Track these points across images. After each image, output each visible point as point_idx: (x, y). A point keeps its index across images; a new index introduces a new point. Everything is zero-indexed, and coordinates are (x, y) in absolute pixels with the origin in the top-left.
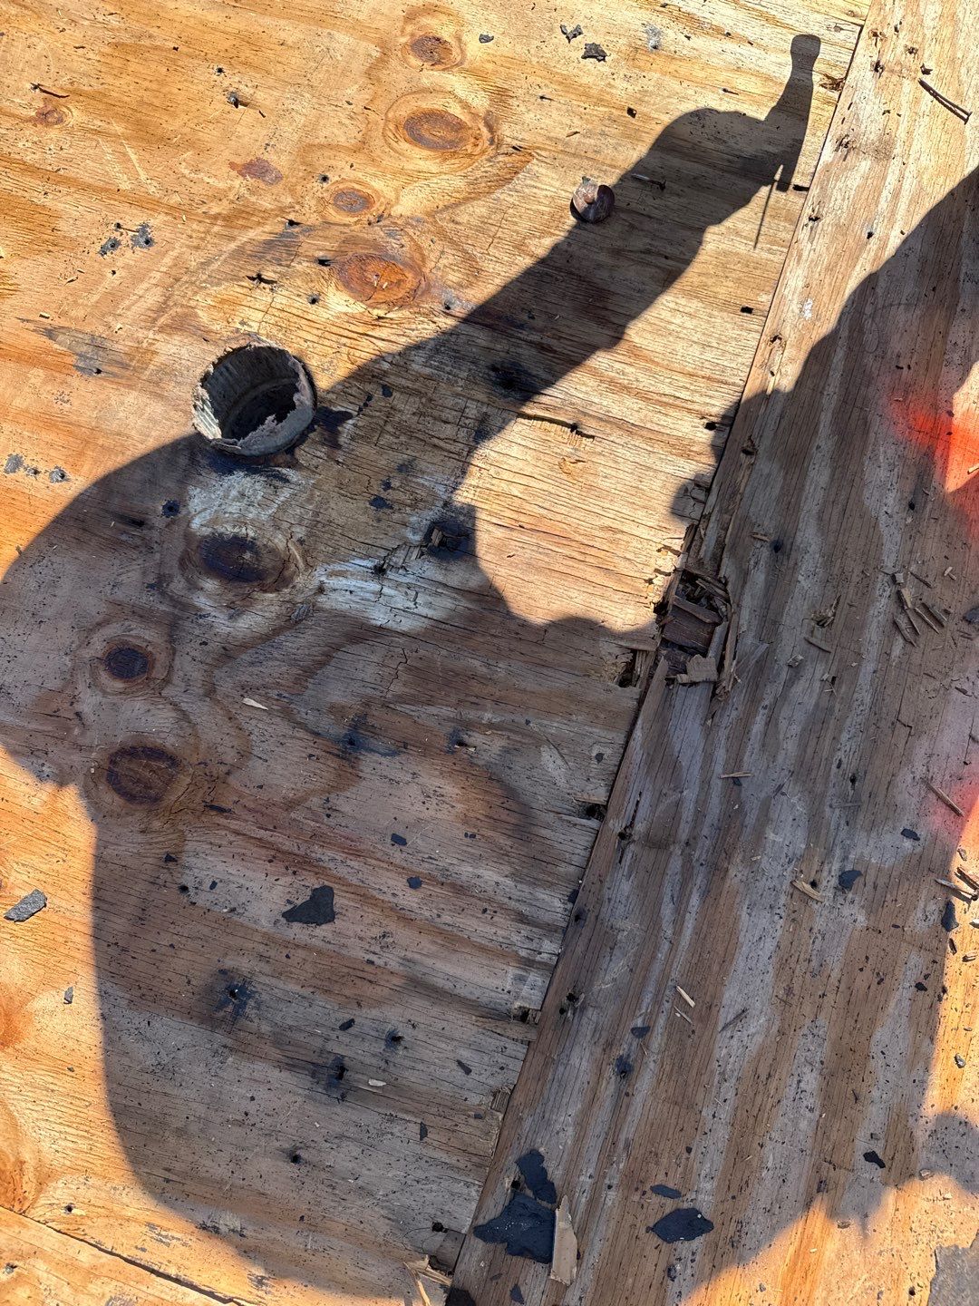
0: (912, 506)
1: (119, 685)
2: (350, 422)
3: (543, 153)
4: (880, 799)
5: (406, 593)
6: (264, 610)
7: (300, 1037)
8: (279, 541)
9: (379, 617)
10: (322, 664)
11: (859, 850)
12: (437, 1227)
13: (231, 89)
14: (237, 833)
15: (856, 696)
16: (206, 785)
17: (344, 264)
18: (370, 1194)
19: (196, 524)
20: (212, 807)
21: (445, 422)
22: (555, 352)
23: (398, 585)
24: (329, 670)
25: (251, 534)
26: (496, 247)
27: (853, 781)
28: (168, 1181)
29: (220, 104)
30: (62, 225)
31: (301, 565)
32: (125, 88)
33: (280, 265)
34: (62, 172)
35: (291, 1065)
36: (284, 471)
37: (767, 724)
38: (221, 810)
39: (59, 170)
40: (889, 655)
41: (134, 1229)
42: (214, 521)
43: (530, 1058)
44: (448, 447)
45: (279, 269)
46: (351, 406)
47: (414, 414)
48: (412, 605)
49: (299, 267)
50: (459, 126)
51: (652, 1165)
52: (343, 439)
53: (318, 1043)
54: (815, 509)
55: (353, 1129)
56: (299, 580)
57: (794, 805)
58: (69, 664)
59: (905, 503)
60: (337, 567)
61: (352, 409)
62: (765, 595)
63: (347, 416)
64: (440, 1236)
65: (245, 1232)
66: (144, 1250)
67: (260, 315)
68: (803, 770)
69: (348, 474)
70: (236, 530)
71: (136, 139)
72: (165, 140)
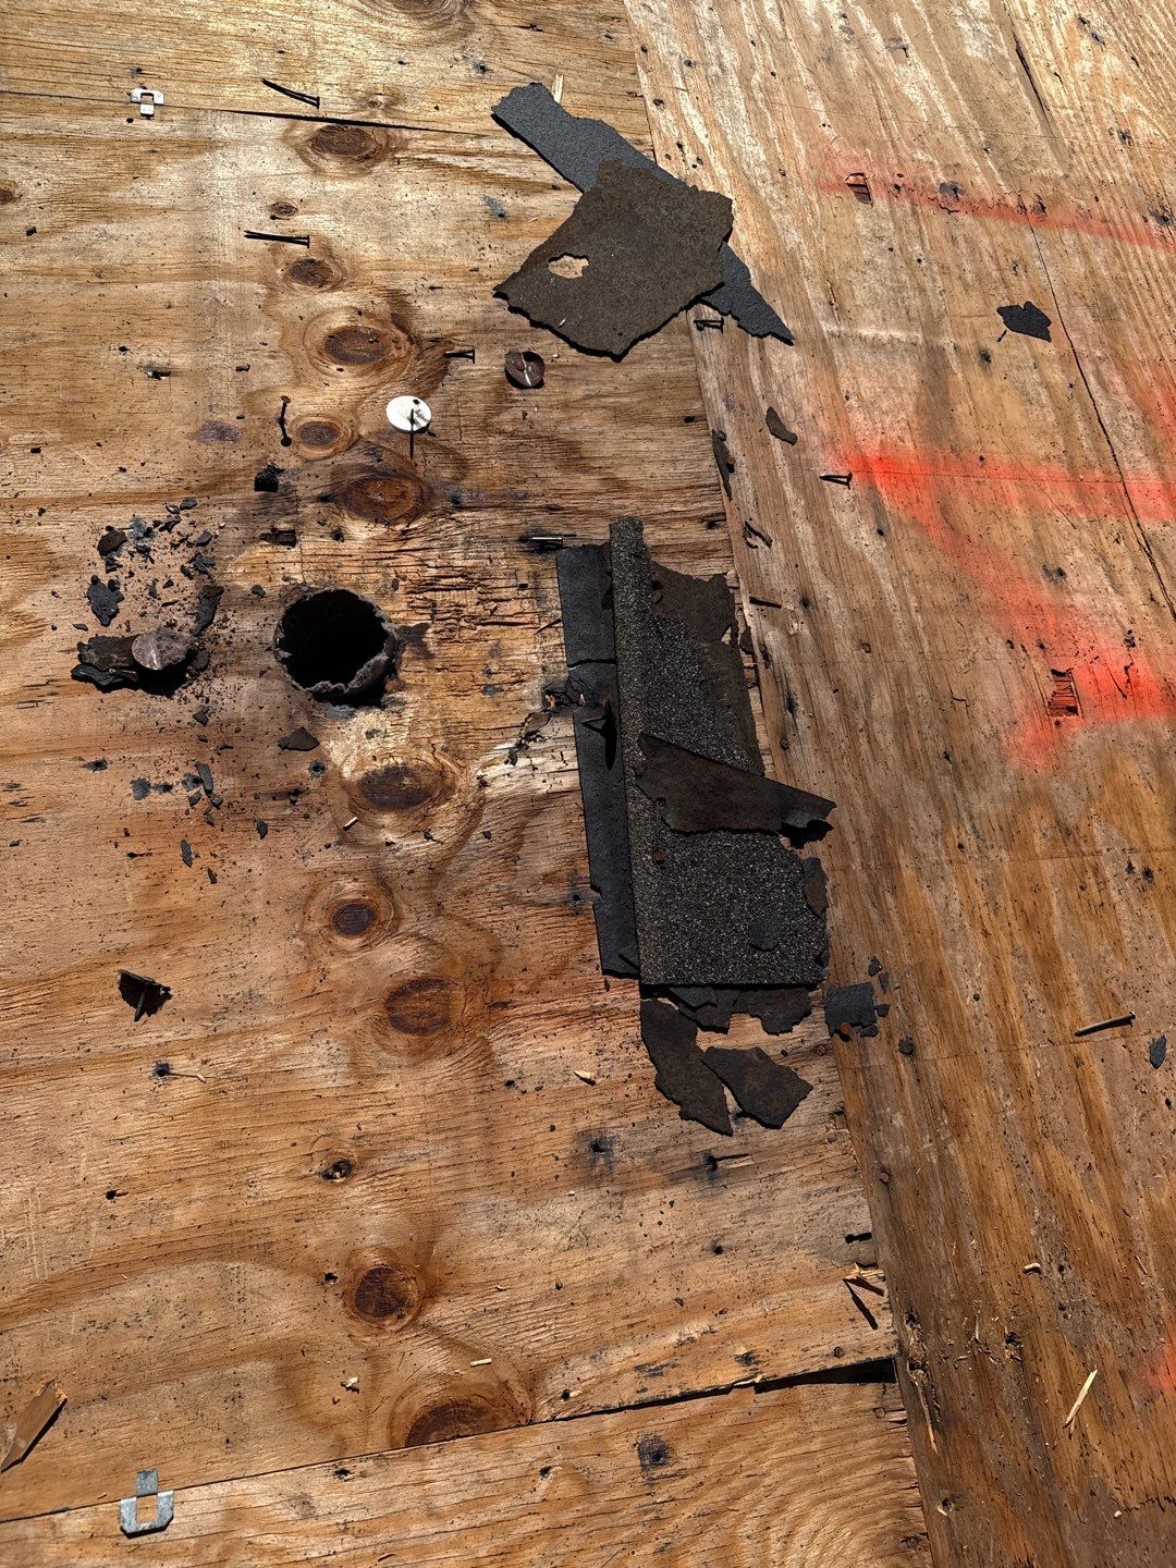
0: (880, 533)
2: (430, 630)
4: (972, 763)
8: (426, 756)
9: (541, 786)
11: (977, 807)
13: (145, 364)
14: (525, 1016)
15: (917, 693)
16: (481, 990)
17: (344, 495)
19: (347, 772)
23: (542, 753)
26: (468, 436)
27: (947, 757)
31: (455, 770)
34: (21, 496)
35: (674, 1180)
36: (398, 695)
38: (505, 1005)
39: (17, 495)
42: (361, 763)
43: (842, 1077)
44: (521, 620)
46: (424, 617)
48: (562, 764)
52: (432, 648)
53: (684, 1151)
56: (461, 783)
63: (424, 627)
64: (855, 1244)
65: (715, 1329)
66: (644, 1390)
67: (298, 566)
69: (452, 675)
70: (385, 763)
71: (77, 440)
72: (108, 432)
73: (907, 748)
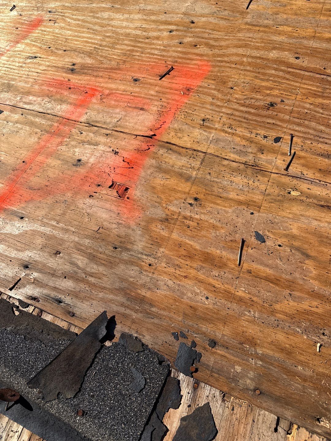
73: (103, 262)
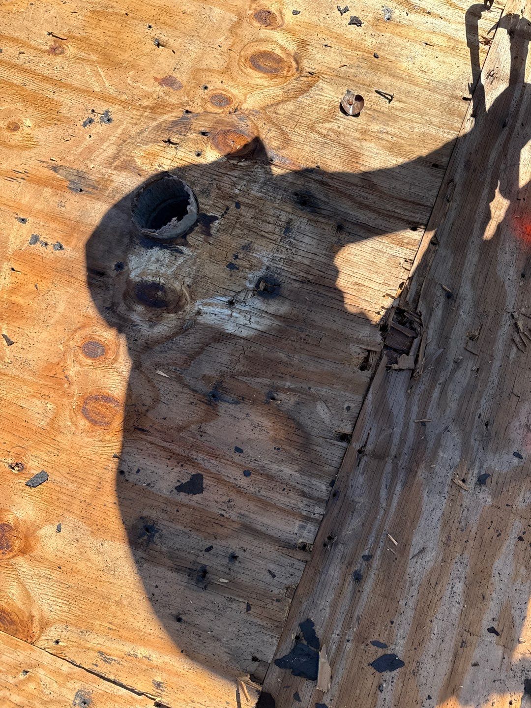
0: (523, 276)
1: (89, 361)
2: (217, 221)
3: (326, 76)
4: (502, 435)
5: (245, 316)
6: (168, 323)
7: (183, 554)
8: (177, 286)
9: (230, 328)
10: (199, 353)
11: (489, 463)
12: (255, 659)
13: (156, 37)
14: (151, 443)
15: (490, 379)
16: (135, 417)
17: (215, 135)
18: (219, 640)
19: (132, 275)
20: (139, 429)
21: (269, 223)
22: (330, 186)
23: (241, 311)
24: (202, 357)
25: (162, 281)
26: (298, 128)
27: (487, 425)
28: (110, 629)
29: (150, 45)
30: (62, 110)
31: (189, 299)
32: (98, 35)
33: (181, 134)
34: (63, 81)
35: (178, 569)
36: (180, 247)
37: (441, 393)
38: (143, 431)
39: (61, 80)
40: (509, 357)
41: (92, 654)
42: (142, 274)
43: (306, 570)
44: (269, 236)
45: (180, 137)
46: (218, 213)
47: (252, 218)
48: (248, 322)
49: (191, 136)
50: (280, 60)
51: (371, 630)
52: (213, 231)
53: (192, 558)
54: (470, 276)
55: (210, 605)
56: (187, 307)
57: (454, 437)
58: (62, 349)
59: (520, 274)
60: (208, 301)
61: (218, 215)
62: (442, 322)
63: (216, 218)
64: (256, 664)
65: (151, 658)
66: (97, 666)
67: (169, 162)
68: (460, 419)
69: (215, 250)
70: (154, 279)
71: (104, 63)
72: (119, 65)
